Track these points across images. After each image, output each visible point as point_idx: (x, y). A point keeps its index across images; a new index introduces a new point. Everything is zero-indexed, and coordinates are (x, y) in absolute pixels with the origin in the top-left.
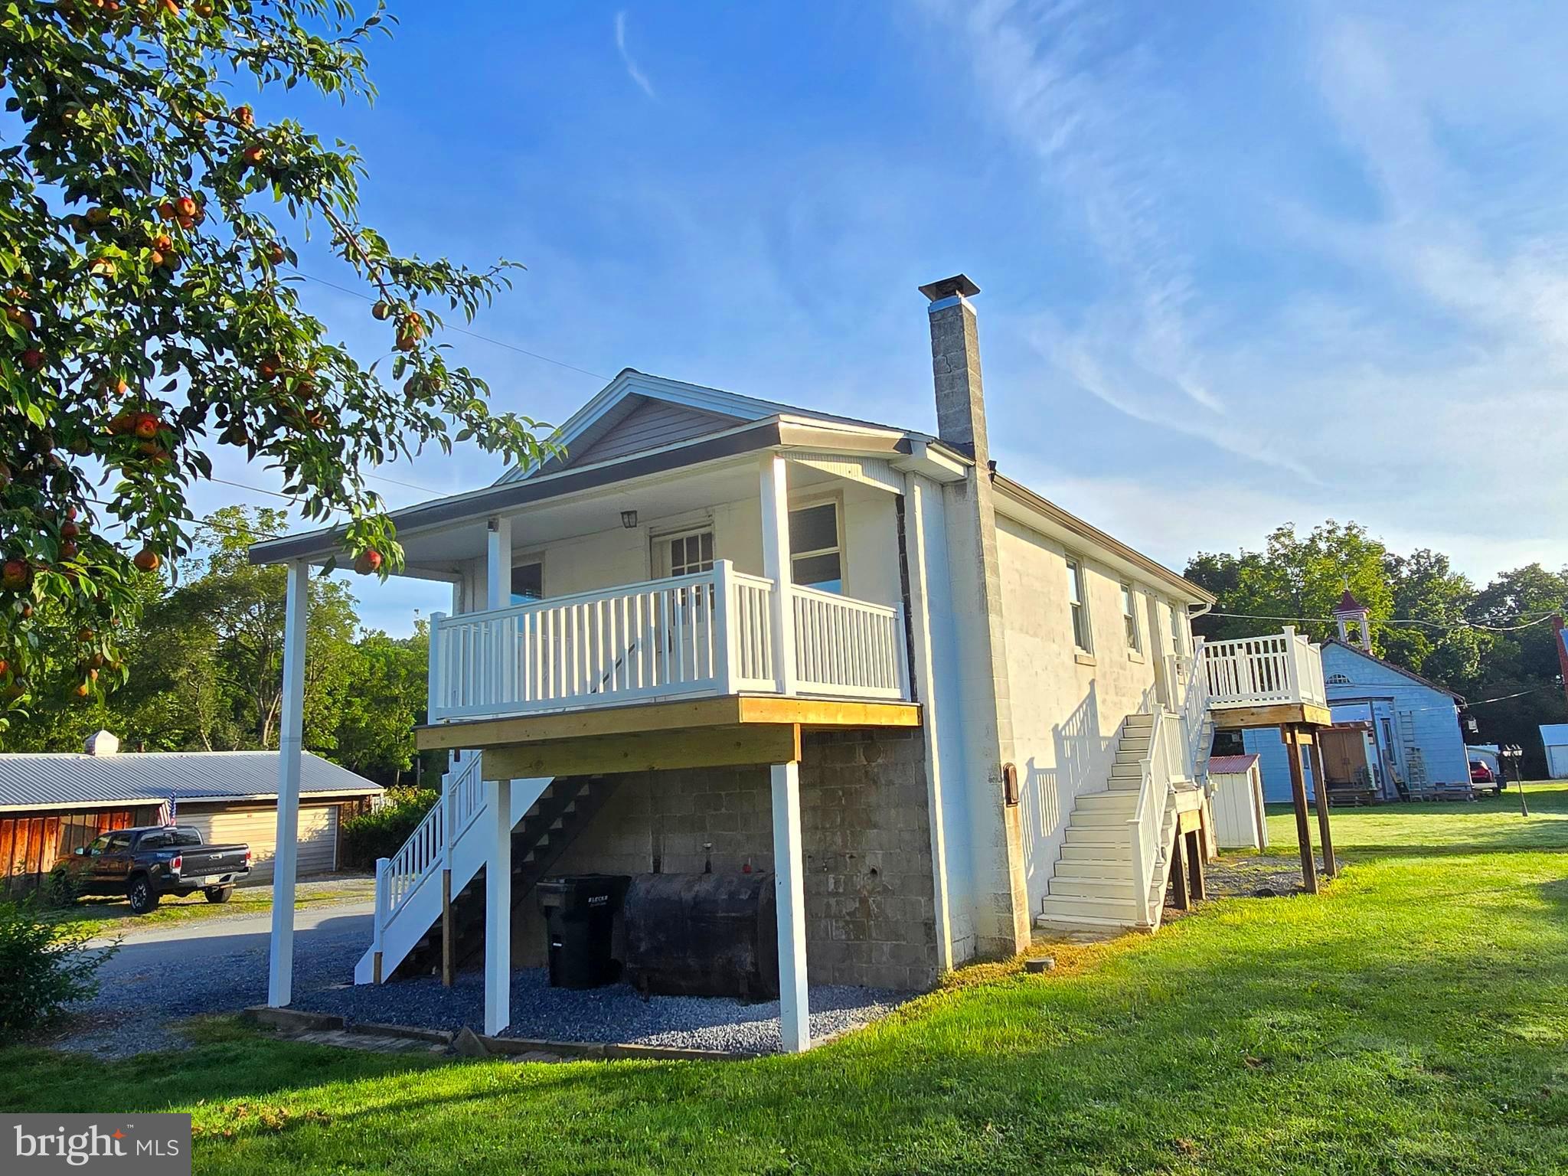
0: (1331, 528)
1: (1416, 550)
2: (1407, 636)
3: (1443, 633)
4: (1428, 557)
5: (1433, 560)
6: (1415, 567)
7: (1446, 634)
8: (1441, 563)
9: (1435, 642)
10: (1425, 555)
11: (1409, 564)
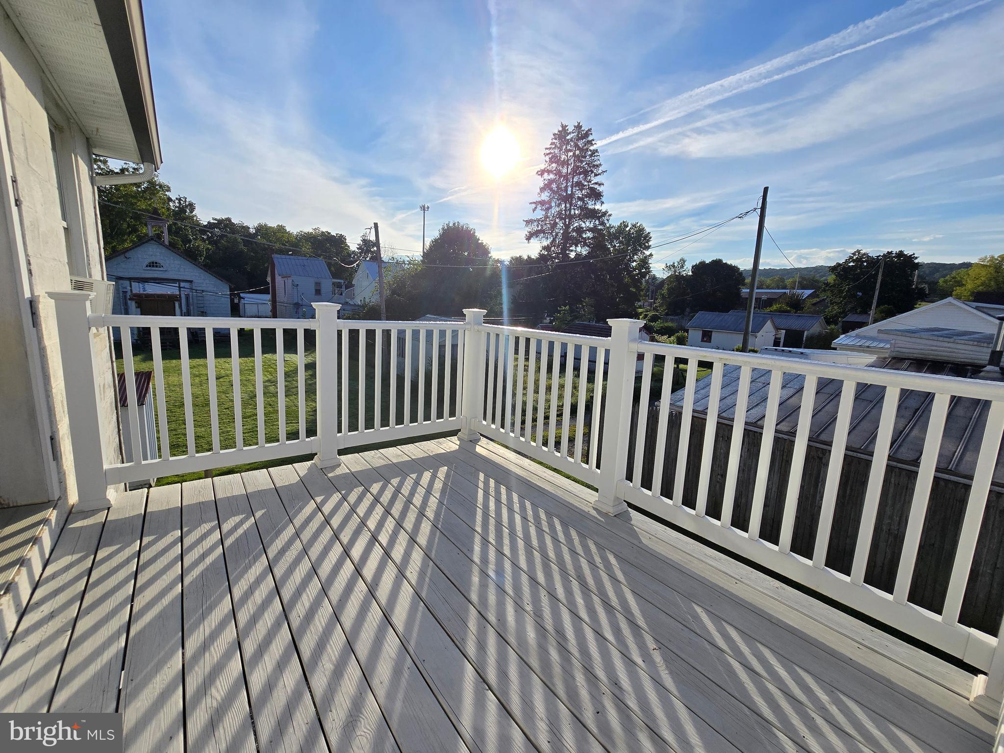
0: (136, 167)
1: (179, 196)
2: (172, 239)
3: (190, 241)
4: (185, 201)
5: (187, 203)
6: (177, 205)
7: (191, 242)
8: (191, 206)
9: (185, 246)
10: (184, 200)
11: (174, 202)
